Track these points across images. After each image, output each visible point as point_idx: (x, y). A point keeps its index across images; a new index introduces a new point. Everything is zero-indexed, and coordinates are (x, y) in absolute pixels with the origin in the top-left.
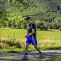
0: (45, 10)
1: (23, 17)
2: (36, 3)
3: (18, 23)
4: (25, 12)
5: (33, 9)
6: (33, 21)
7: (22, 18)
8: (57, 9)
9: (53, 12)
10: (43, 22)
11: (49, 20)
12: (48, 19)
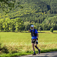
0: (34, 10)
1: (11, 19)
2: (24, 3)
3: (6, 26)
4: (13, 13)
5: (21, 10)
6: (22, 23)
7: (9, 20)
8: (47, 9)
9: (43, 12)
10: (33, 23)
11: (39, 21)
12: (38, 19)
